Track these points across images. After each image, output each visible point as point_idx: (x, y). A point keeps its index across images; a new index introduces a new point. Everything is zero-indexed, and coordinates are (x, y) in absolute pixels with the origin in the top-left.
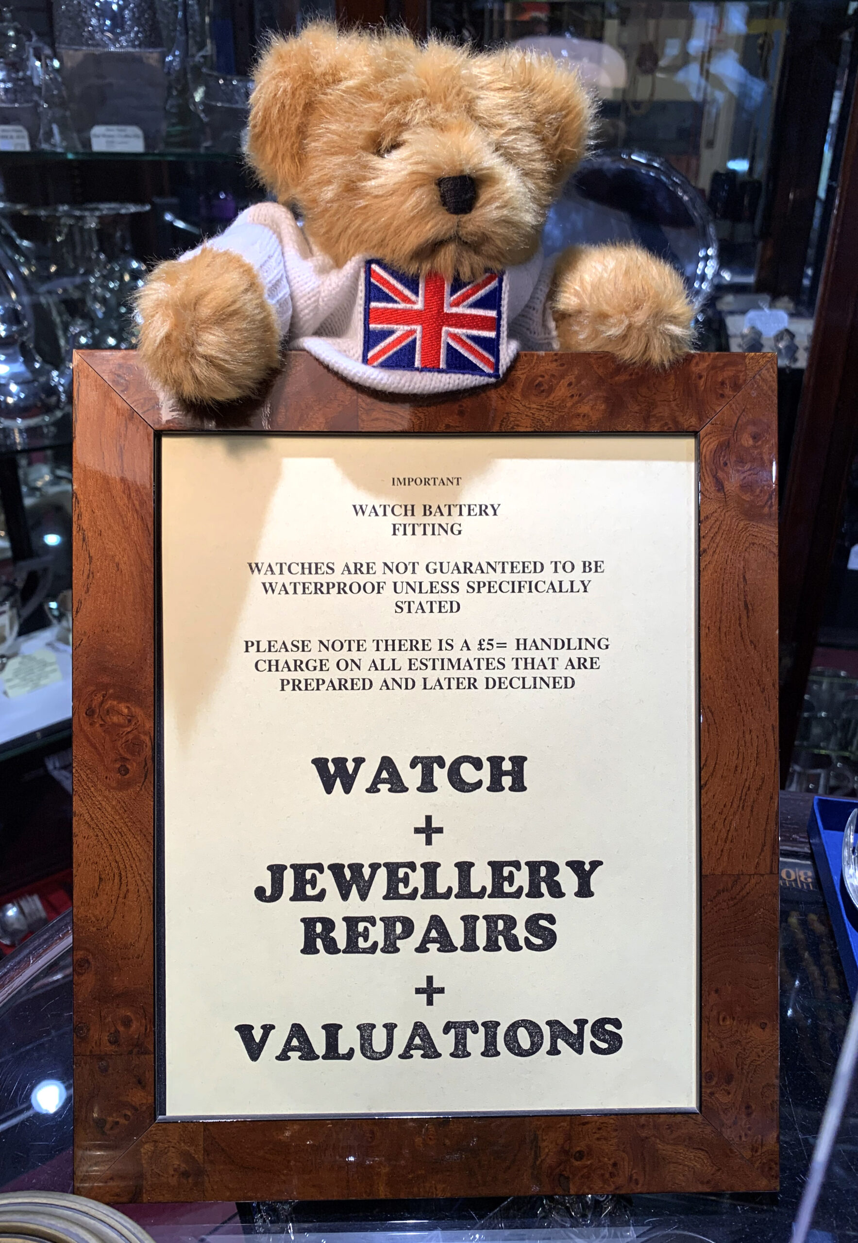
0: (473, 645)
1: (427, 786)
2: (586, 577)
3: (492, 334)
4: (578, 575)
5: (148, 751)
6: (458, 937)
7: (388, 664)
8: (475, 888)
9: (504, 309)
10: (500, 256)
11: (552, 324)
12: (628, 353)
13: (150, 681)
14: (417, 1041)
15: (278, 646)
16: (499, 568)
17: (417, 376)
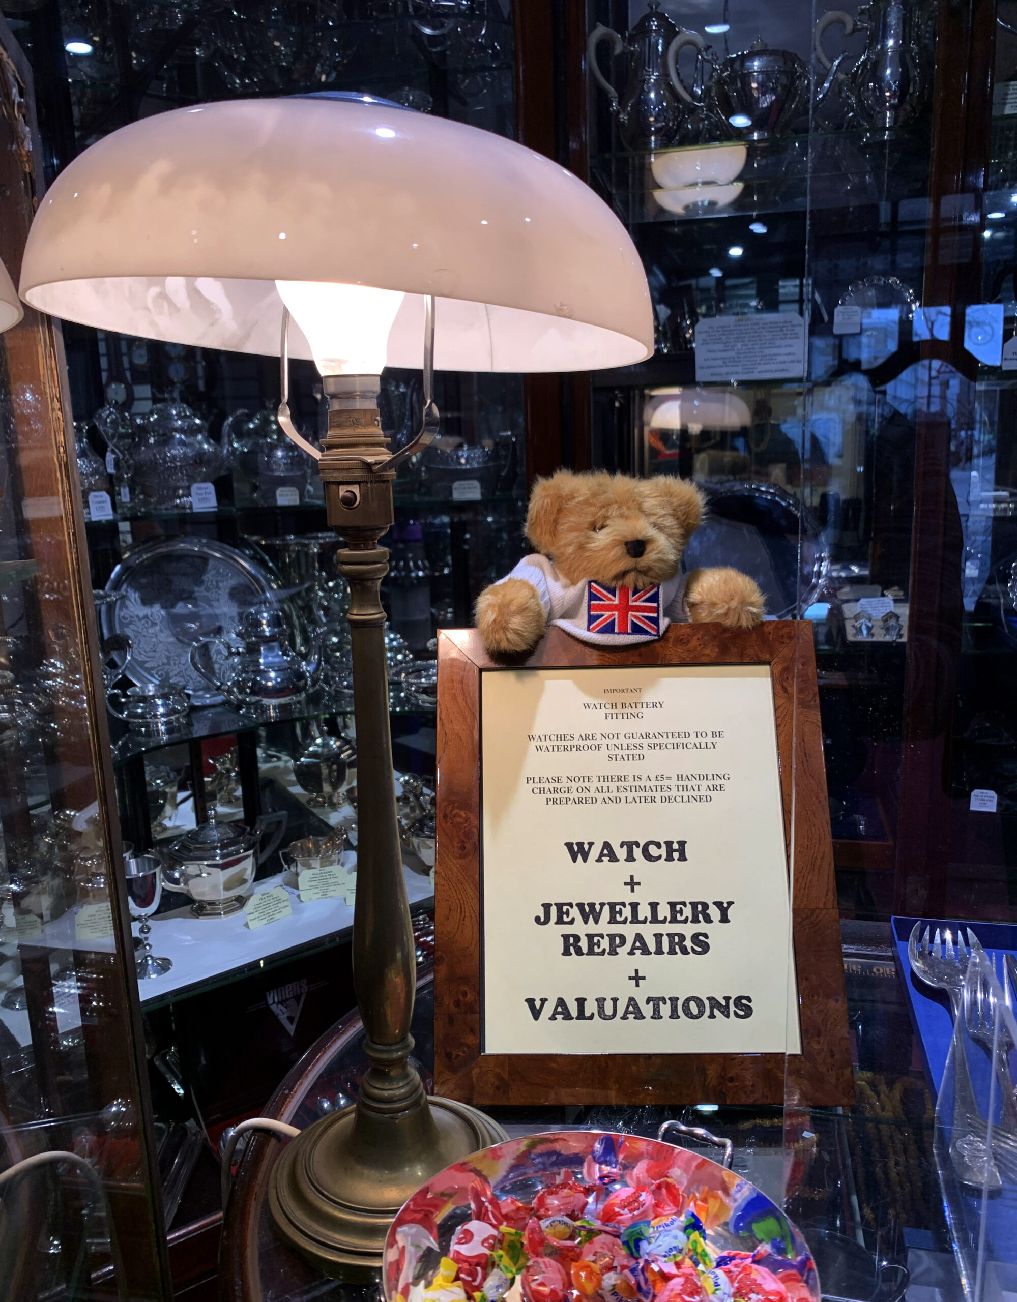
0: (653, 778)
1: (630, 858)
2: (714, 740)
3: (655, 615)
4: (709, 739)
5: (476, 837)
6: (652, 945)
7: (605, 789)
8: (661, 918)
9: (661, 602)
10: (658, 577)
11: (687, 610)
12: (728, 622)
13: (477, 799)
14: (631, 1009)
15: (544, 780)
16: (665, 736)
17: (616, 637)
